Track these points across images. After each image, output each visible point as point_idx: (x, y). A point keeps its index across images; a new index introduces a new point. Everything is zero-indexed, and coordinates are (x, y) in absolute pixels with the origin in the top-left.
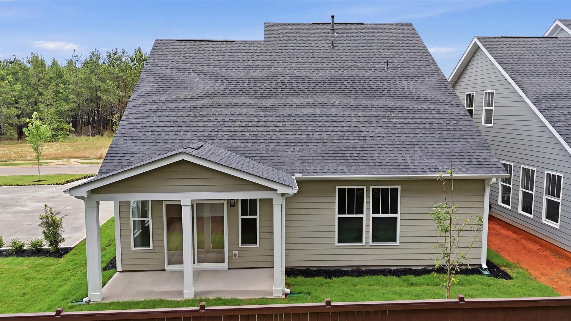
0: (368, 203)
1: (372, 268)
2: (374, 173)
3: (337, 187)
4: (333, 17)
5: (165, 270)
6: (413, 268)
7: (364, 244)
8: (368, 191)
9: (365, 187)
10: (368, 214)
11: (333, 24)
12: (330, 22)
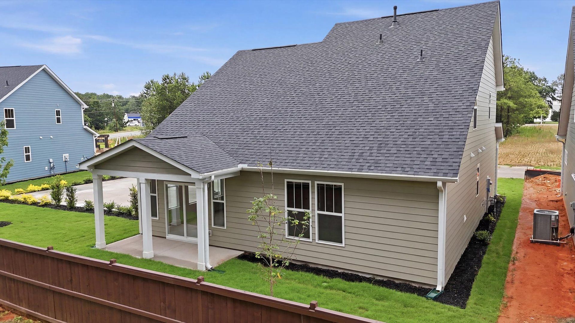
0: (313, 199)
1: (320, 267)
2: (311, 168)
3: (286, 180)
4: (395, 8)
5: (166, 238)
6: (360, 274)
7: (311, 240)
8: (313, 186)
9: (310, 182)
10: (313, 210)
11: (396, 16)
12: (393, 14)
